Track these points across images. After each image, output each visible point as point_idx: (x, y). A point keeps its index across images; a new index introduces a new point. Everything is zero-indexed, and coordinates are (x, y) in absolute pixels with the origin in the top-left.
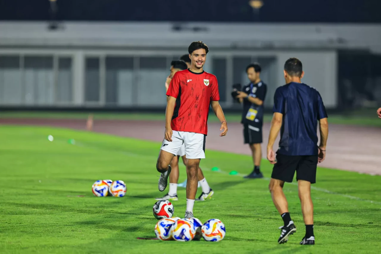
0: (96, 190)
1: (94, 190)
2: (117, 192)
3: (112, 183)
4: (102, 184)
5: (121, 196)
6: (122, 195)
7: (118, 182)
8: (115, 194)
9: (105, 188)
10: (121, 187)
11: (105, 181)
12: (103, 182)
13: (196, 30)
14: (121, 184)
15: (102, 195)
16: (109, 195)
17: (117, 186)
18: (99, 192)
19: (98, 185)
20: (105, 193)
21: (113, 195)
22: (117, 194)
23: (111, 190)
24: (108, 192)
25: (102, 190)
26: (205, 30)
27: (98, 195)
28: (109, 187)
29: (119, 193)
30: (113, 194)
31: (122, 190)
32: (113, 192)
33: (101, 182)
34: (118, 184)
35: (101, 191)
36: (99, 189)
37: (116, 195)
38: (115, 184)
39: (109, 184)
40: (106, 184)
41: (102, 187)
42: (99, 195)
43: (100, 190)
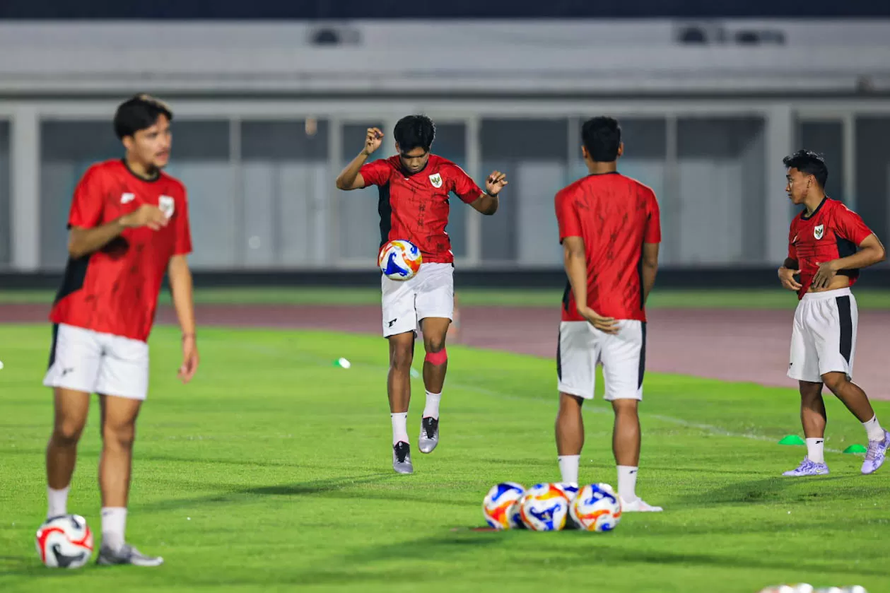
0: (532, 513)
1: (526, 511)
2: (593, 517)
3: (578, 492)
4: (551, 495)
5: (605, 528)
6: (608, 524)
7: (595, 490)
8: (588, 522)
9: (557, 506)
10: (603, 504)
11: (559, 486)
12: (552, 488)
14: (606, 495)
15: (550, 525)
16: (570, 525)
17: (594, 500)
18: (539, 516)
19: (538, 498)
20: (559, 519)
21: (583, 527)
22: (594, 524)
23: (576, 510)
24: (568, 516)
25: (551, 512)
26: (779, 39)
27: (537, 525)
28: (569, 501)
29: (601, 521)
30: (581, 524)
31: (607, 512)
32: (582, 518)
33: (546, 489)
34: (597, 495)
35: (547, 516)
36: (540, 508)
37: (591, 526)
38: (588, 493)
39: (570, 494)
40: (561, 493)
41: (550, 503)
42: (541, 525)
43: (543, 513)
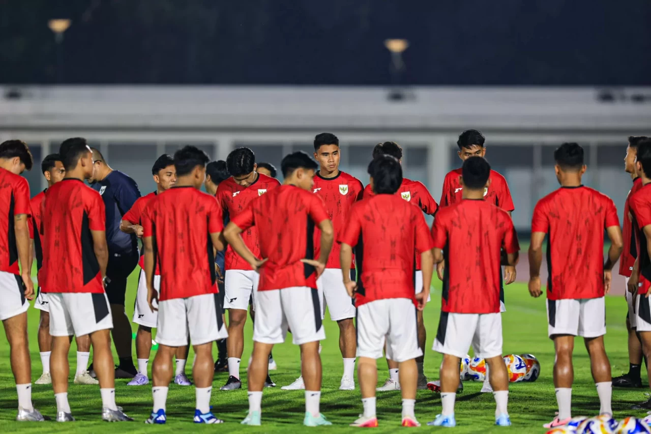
13: (638, 99)
